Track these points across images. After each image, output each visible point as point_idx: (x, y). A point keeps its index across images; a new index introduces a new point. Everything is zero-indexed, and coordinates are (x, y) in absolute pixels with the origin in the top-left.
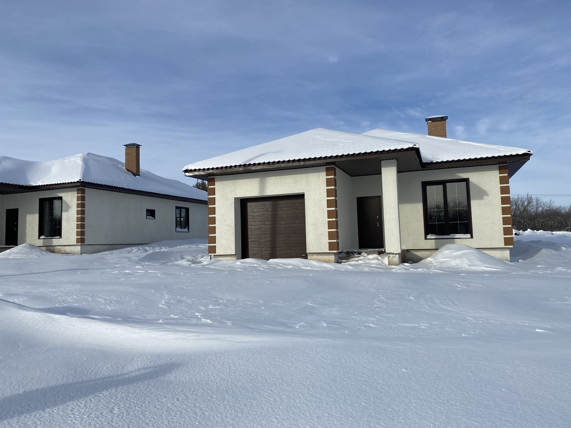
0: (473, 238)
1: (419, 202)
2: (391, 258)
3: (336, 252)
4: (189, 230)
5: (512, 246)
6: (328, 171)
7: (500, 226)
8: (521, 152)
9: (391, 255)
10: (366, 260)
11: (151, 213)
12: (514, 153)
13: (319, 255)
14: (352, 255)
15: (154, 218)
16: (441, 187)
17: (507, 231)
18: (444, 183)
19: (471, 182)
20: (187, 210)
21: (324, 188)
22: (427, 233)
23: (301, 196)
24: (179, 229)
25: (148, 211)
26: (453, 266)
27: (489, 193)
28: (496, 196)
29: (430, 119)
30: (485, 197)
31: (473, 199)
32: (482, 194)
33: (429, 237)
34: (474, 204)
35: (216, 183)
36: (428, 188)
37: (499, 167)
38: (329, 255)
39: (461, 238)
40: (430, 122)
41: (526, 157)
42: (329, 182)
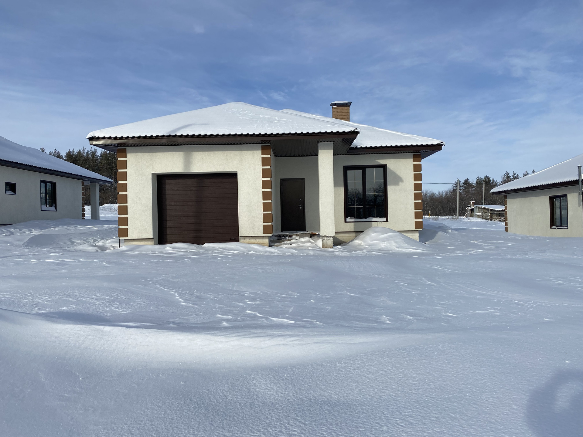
0: (388, 221)
1: (340, 186)
2: (325, 241)
3: (271, 235)
4: (56, 208)
5: (421, 230)
6: (264, 150)
7: (412, 211)
8: (435, 143)
9: (326, 238)
10: (299, 244)
11: (11, 187)
12: (429, 143)
13: (252, 239)
14: (283, 239)
15: (15, 193)
16: (360, 172)
17: (417, 216)
18: (363, 168)
19: (388, 168)
20: (54, 185)
21: (259, 168)
22: (346, 216)
23: (234, 175)
24: (44, 208)
25: (7, 184)
26: (383, 248)
27: (404, 179)
28: (409, 182)
29: (335, 104)
30: (401, 183)
31: (390, 185)
32: (398, 180)
33: (348, 220)
34: (390, 188)
35: (128, 155)
36: (349, 172)
37: (414, 155)
38: (263, 239)
39: (378, 222)
40: (335, 106)
41: (439, 147)
42: (264, 162)
